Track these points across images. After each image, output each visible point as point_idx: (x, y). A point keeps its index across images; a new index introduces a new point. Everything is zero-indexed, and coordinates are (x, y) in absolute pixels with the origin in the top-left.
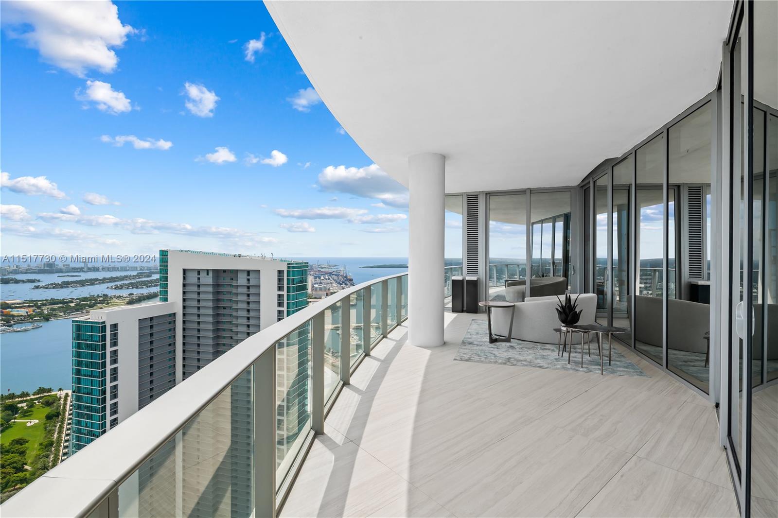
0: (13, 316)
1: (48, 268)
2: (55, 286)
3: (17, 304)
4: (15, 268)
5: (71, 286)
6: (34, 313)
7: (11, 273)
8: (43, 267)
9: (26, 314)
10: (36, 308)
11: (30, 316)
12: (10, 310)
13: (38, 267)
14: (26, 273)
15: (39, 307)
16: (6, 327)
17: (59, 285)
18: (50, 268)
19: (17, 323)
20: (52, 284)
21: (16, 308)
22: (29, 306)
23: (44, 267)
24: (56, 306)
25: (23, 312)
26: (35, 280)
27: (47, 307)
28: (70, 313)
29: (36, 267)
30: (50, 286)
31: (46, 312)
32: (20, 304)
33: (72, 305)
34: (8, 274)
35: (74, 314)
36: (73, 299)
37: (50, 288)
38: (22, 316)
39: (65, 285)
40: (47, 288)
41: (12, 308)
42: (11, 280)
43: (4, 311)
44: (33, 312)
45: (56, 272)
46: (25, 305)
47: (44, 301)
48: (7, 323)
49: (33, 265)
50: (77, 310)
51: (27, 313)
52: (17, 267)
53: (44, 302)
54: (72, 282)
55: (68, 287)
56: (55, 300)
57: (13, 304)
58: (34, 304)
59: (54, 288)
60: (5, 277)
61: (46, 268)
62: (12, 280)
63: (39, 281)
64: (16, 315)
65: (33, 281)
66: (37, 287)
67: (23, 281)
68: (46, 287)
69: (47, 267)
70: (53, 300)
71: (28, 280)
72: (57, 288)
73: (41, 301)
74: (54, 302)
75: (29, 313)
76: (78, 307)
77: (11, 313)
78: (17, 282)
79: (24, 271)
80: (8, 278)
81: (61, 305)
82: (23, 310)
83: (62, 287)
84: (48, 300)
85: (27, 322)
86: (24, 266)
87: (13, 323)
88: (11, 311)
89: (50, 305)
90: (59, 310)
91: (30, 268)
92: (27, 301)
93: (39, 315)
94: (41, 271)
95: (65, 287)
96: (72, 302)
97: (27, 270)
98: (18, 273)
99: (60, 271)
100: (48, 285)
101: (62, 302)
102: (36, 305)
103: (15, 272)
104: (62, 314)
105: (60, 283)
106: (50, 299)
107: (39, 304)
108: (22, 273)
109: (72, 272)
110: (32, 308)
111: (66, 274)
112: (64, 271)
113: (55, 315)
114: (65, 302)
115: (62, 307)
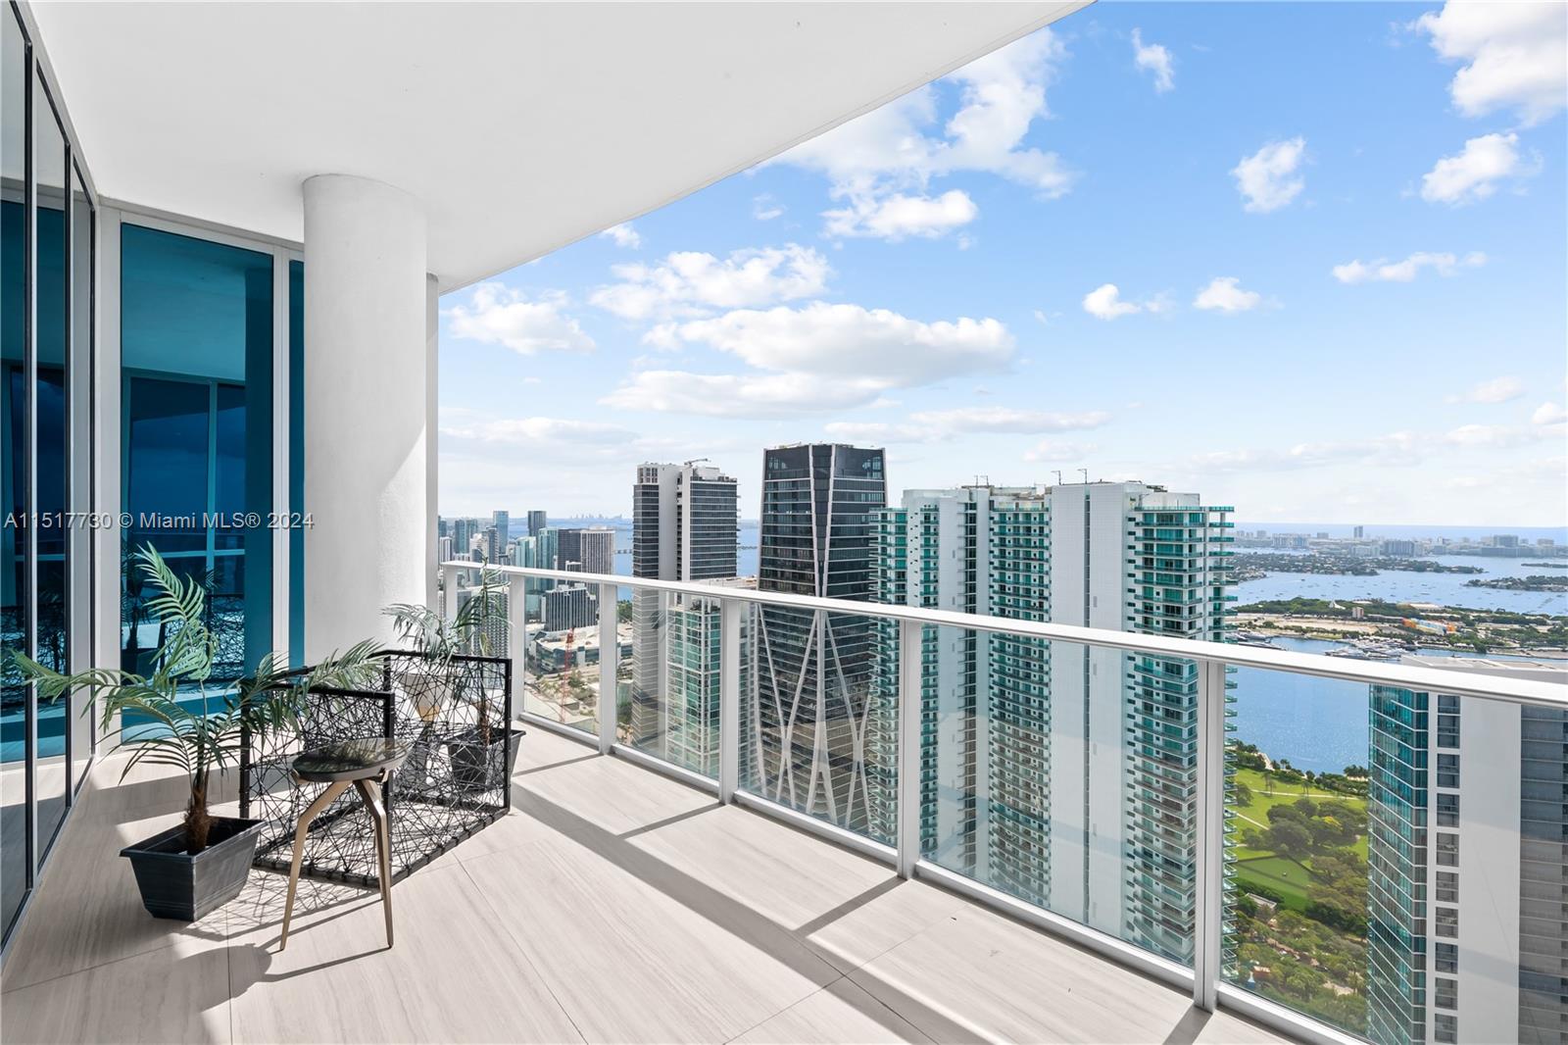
0: (1420, 633)
1: (1503, 547)
2: (1513, 584)
3: (1431, 611)
4: (1440, 544)
5: (1549, 589)
6: (1458, 634)
7: (1432, 552)
8: (1492, 544)
9: (1443, 634)
10: (1464, 625)
11: (1450, 639)
12: (1416, 620)
13: (1484, 543)
14: (1459, 554)
15: (1470, 624)
16: (1404, 651)
17: (1522, 582)
18: (1506, 546)
19: (1426, 648)
20: (1506, 580)
21: (1427, 618)
22: (1452, 619)
23: (1495, 544)
24: (1505, 627)
25: (1437, 627)
26: (1473, 568)
27: (1488, 625)
28: (1535, 646)
29: (1479, 543)
30: (1500, 583)
31: (1482, 635)
32: (1435, 611)
33: (1543, 629)
34: (1427, 555)
35: (1544, 651)
36: (1548, 617)
37: (1501, 588)
38: (1434, 635)
39: (1535, 584)
40: (1494, 587)
41: (1420, 618)
42: (1428, 566)
43: (1406, 620)
44: (1458, 631)
45: (1520, 556)
46: (1444, 615)
47: (1482, 612)
48: (1408, 643)
49: (1476, 539)
50: (1553, 643)
51: (1445, 631)
52: (1443, 543)
53: (1482, 615)
54: (1552, 580)
55: (1541, 589)
56: (1505, 613)
57: (1423, 611)
58: (1461, 615)
59: (1508, 587)
60: (1420, 560)
61: (1498, 546)
62: (1431, 565)
63: (1480, 571)
64: (1425, 631)
65: (1469, 571)
66: (1475, 584)
67: (1450, 570)
68: (1493, 585)
69: (1501, 544)
70: (1501, 613)
71: (1460, 568)
72: (1516, 589)
73: (1477, 611)
74: (1501, 617)
75: (1448, 632)
76: (1556, 637)
77: (1418, 627)
78: (1439, 569)
79: (1455, 550)
80: (1425, 562)
81: (1516, 626)
82: (1437, 623)
83: (1528, 589)
84: (1491, 612)
85: (1442, 649)
87: (1417, 645)
88: (1418, 623)
89: (1493, 622)
90: (1509, 636)
91: (1467, 544)
92: (1449, 607)
93: (1467, 638)
94: (1488, 552)
95: (1536, 589)
96: (1544, 624)
97: (1461, 548)
98: (1444, 554)
99: (1529, 553)
100: (1497, 581)
101: (1521, 620)
102: (1463, 619)
103: (1439, 551)
104: (1515, 645)
105: (1524, 579)
106: (1495, 610)
107: (1471, 618)
108: (1451, 553)
110: (1456, 623)
111: (1541, 562)
112: (1539, 553)
113: (1501, 644)
114: (1528, 622)
115: (1519, 631)
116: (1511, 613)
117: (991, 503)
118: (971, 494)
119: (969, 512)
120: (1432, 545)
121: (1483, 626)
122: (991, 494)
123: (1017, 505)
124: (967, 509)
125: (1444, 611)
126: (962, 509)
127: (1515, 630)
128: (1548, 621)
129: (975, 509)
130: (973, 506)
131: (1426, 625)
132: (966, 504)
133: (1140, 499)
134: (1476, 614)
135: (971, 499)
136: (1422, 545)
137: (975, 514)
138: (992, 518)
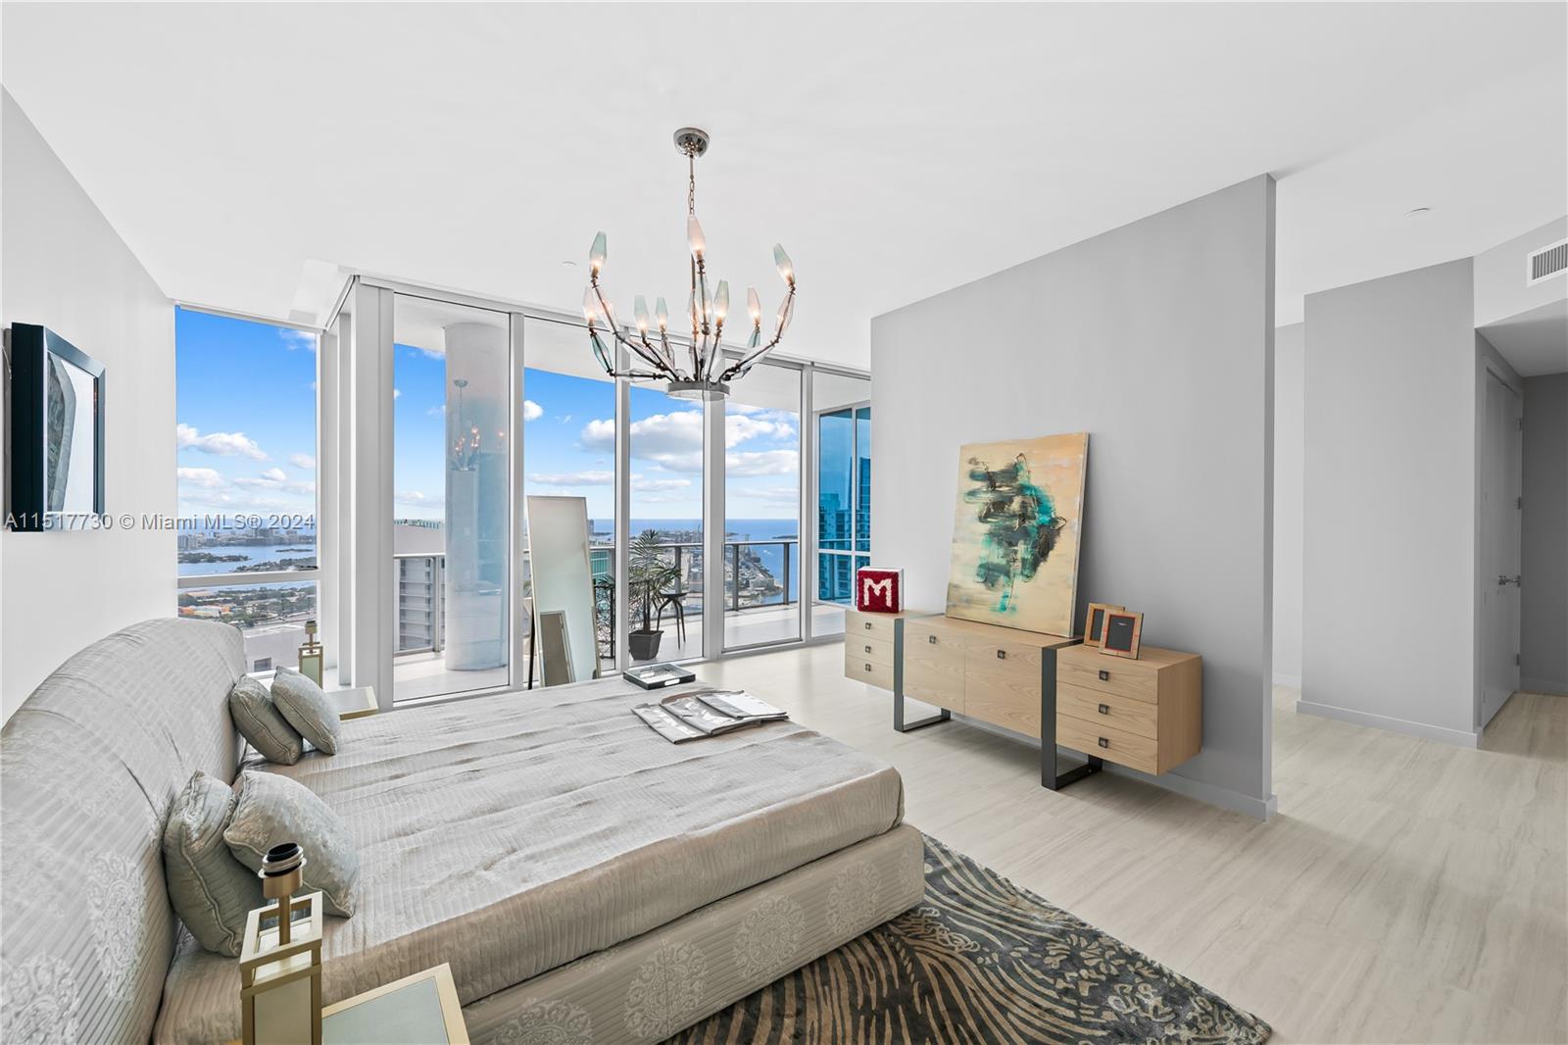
1: (260, 537)
2: (270, 567)
3: (207, 597)
4: (212, 537)
6: (231, 613)
7: (205, 544)
8: (253, 535)
9: (218, 615)
10: (235, 605)
12: (194, 607)
13: (247, 536)
14: (227, 545)
15: (240, 603)
17: (276, 565)
20: (265, 564)
21: (205, 603)
22: (225, 602)
23: (255, 535)
24: (266, 602)
25: (213, 611)
26: (240, 556)
27: (253, 602)
29: (243, 535)
30: (261, 567)
31: (249, 611)
32: (210, 597)
33: (293, 599)
36: (295, 589)
41: (197, 604)
42: (202, 558)
43: (184, 608)
44: (230, 611)
46: (218, 599)
47: (248, 592)
50: (300, 609)
51: (220, 613)
52: (214, 536)
53: (249, 594)
57: (199, 598)
58: (232, 597)
60: (193, 552)
62: (205, 556)
63: (246, 559)
64: (202, 615)
65: (236, 559)
66: (242, 569)
67: (221, 559)
68: (256, 569)
69: (258, 535)
70: (262, 591)
71: (229, 556)
73: (244, 592)
74: (263, 595)
75: (222, 613)
77: (199, 613)
78: (212, 559)
79: (225, 542)
81: (275, 600)
82: (213, 607)
84: (254, 591)
86: (225, 534)
88: (196, 610)
89: (258, 599)
90: (270, 609)
91: (234, 537)
92: (222, 592)
93: (238, 616)
94: (251, 543)
95: (285, 569)
96: (292, 595)
97: (230, 540)
98: (215, 545)
99: (281, 542)
100: (259, 565)
101: (278, 595)
102: (236, 600)
103: (211, 543)
104: (274, 615)
105: (278, 562)
106: (258, 589)
107: (241, 598)
109: (300, 543)
110: (229, 605)
112: (287, 541)
113: (265, 616)
114: (283, 596)
115: (277, 604)
116: (271, 590)
120: (205, 538)
121: (250, 603)
125: (219, 596)
127: (274, 603)
128: (297, 593)
131: (203, 610)
134: (244, 595)
136: (195, 539)
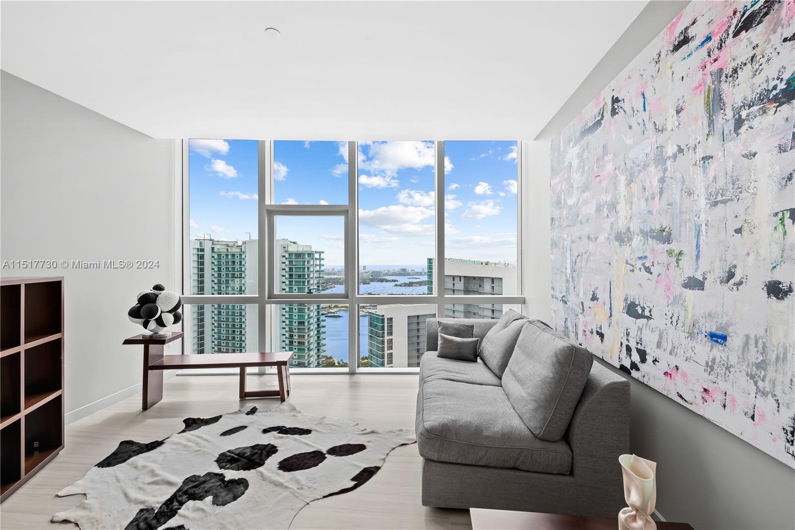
117: (213, 248)
118: (201, 243)
119: (200, 253)
122: (213, 244)
123: (227, 249)
124: (198, 252)
126: (196, 252)
129: (203, 252)
130: (202, 250)
132: (198, 249)
133: (287, 247)
135: (200, 246)
137: (203, 254)
138: (213, 257)
